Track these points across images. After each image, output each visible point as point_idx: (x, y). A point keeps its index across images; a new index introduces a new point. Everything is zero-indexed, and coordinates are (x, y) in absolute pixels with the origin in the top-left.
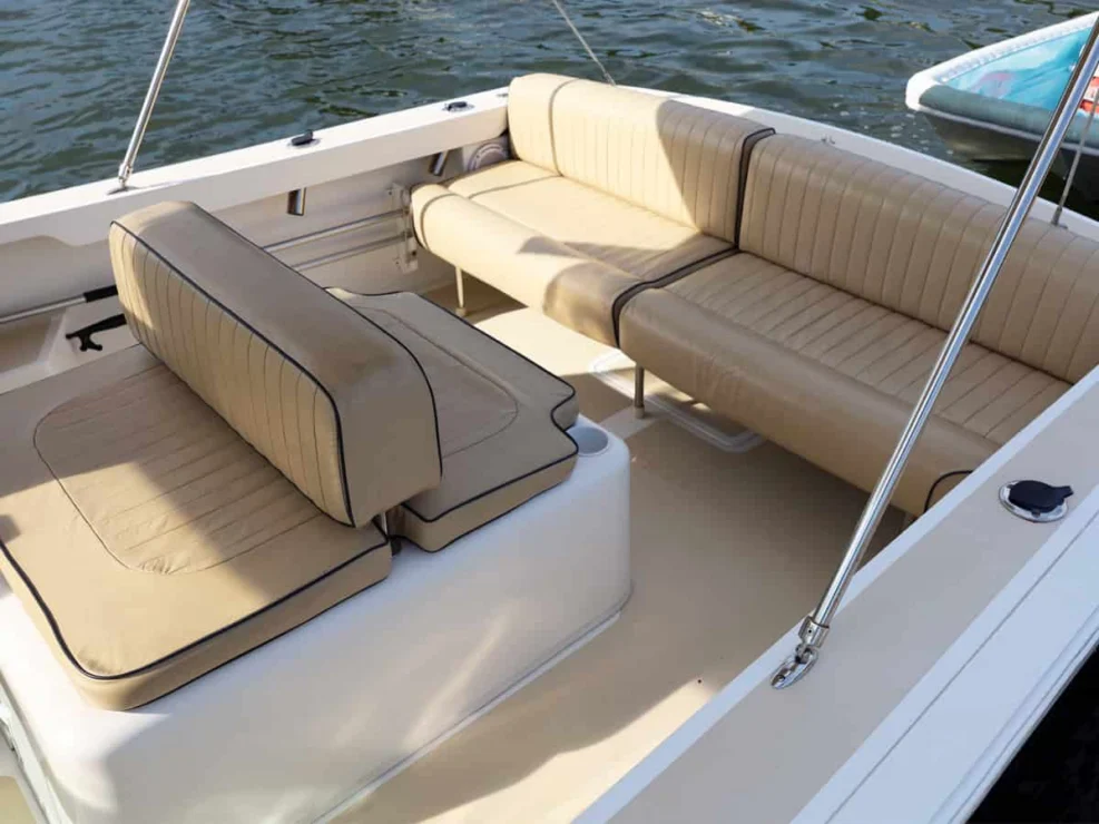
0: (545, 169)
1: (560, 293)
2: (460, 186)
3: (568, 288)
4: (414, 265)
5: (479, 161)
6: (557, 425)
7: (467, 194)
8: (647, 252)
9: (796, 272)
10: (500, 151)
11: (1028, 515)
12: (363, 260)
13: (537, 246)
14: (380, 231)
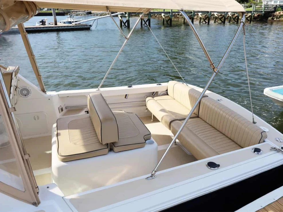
0: (172, 97)
1: (163, 119)
2: (155, 98)
3: (165, 118)
4: (147, 111)
5: (161, 94)
6: (144, 138)
7: (156, 100)
8: (181, 114)
9: (207, 123)
10: (166, 93)
11: (209, 168)
12: (139, 108)
13: (163, 110)
14: (141, 104)
